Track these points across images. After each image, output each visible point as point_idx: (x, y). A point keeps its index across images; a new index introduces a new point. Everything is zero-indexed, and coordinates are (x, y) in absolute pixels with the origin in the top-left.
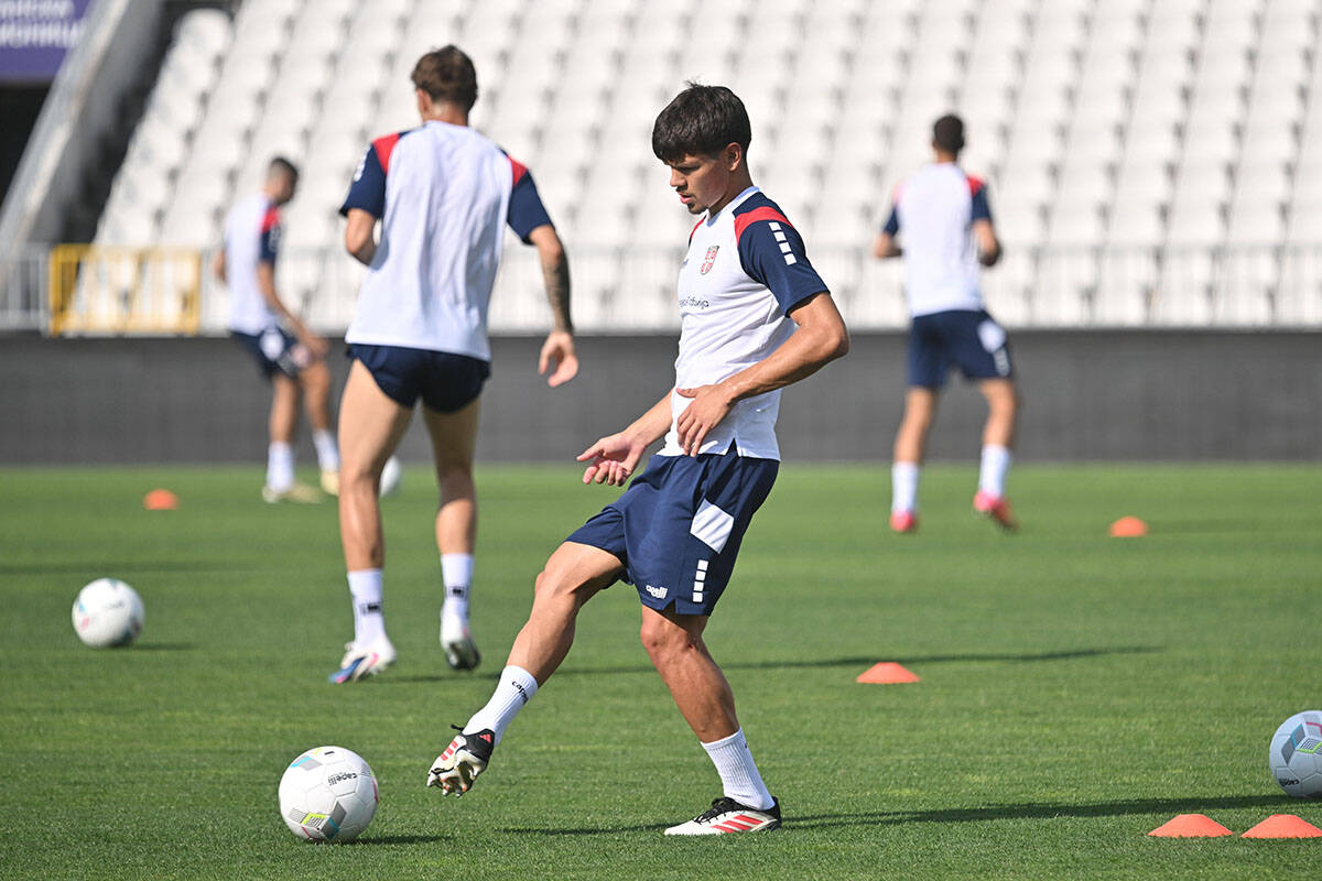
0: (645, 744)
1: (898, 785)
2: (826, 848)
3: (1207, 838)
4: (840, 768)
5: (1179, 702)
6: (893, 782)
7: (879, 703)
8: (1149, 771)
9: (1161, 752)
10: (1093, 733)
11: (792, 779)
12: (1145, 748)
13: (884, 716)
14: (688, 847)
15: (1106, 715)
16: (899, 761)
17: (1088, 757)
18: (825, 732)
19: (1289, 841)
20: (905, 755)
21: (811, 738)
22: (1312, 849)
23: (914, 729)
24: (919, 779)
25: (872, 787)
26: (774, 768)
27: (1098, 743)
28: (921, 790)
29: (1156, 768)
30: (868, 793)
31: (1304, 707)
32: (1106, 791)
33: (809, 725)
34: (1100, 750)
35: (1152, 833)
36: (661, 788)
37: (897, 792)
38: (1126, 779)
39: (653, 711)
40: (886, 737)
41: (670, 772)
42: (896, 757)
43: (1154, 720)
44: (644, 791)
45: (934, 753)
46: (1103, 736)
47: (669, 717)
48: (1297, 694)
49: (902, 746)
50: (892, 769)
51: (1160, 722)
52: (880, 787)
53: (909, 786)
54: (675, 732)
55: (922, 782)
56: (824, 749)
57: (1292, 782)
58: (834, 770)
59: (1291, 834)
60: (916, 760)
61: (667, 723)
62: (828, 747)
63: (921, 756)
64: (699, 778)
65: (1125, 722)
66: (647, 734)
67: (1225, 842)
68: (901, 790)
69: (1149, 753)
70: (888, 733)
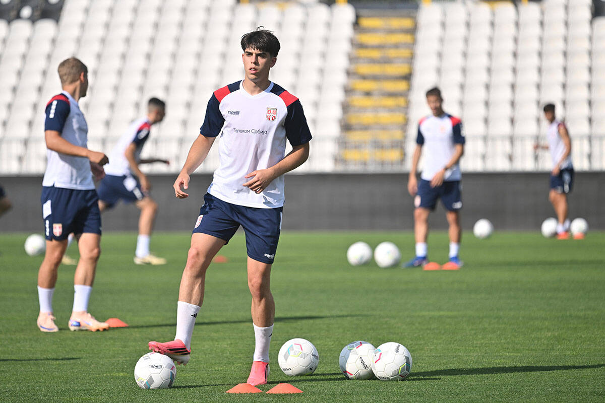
0: (9, 354)
1: (118, 371)
2: (86, 399)
3: (251, 394)
4: (93, 364)
5: (240, 335)
6: (116, 370)
7: (110, 336)
8: (227, 365)
9: (232, 357)
10: (203, 348)
11: (72, 369)
12: (225, 355)
13: (112, 341)
14: (27, 399)
15: (208, 341)
16: (119, 361)
17: (200, 359)
18: (87, 349)
19: (286, 395)
20: (121, 358)
21: (80, 351)
22: (296, 398)
23: (125, 347)
24: (127, 368)
25: (106, 372)
26: (64, 364)
27: (204, 353)
28: (128, 373)
29: (229, 363)
30: (105, 375)
31: (294, 337)
32: (207, 373)
33: (79, 345)
34: (206, 356)
35: (227, 392)
36: (15, 373)
37: (117, 374)
38: (216, 368)
39: (12, 339)
40: (113, 351)
41: (19, 366)
42: (117, 359)
43: (229, 342)
44: (8, 374)
45: (133, 357)
46: (207, 350)
47: (19, 342)
48: (291, 331)
49: (120, 354)
50: (115, 364)
51: (231, 344)
52: (110, 372)
53: (123, 371)
54: (22, 348)
55: (128, 370)
56: (86, 356)
57: (288, 369)
58: (90, 365)
59: (287, 392)
60: (126, 360)
61: (18, 345)
62: (88, 355)
63: (128, 358)
64: (32, 369)
65: (217, 343)
66: (9, 350)
67: (259, 395)
68: (119, 373)
69: (227, 357)
70: (114, 349)
